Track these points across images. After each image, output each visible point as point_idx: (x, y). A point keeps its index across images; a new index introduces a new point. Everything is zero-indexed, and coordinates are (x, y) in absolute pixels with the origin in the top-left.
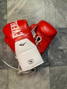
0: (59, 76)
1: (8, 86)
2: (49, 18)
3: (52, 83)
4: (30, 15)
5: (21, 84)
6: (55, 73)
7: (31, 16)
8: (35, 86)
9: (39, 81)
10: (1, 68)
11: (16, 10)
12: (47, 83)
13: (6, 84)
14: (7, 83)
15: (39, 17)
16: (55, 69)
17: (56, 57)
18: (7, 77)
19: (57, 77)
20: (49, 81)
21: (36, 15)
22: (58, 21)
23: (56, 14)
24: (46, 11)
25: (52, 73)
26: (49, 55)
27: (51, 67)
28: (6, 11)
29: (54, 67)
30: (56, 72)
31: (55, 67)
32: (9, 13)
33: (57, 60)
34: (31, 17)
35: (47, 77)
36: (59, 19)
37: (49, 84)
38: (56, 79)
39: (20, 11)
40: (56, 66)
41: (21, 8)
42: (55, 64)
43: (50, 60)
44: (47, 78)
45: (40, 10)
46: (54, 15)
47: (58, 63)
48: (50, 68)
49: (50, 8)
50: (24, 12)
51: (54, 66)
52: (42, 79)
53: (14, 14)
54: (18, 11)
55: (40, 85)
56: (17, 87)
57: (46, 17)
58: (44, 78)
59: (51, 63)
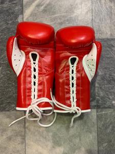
0: (113, 127)
1: (24, 139)
2: (98, 21)
3: (101, 138)
4: (63, 14)
5: (47, 137)
6: (108, 121)
7: (66, 17)
8: (71, 141)
9: (78, 134)
11: (38, 6)
12: (91, 138)
13: (21, 135)
14: (23, 133)
15: (80, 19)
16: (107, 114)
17: (110, 92)
18: (24, 123)
19: (111, 127)
20: (95, 134)
21: (75, 14)
23: (111, 13)
24: (93, 7)
25: (101, 121)
26: (96, 89)
27: (99, 110)
28: (21, 8)
29: (104, 110)
30: (109, 119)
31: (107, 110)
32: (26, 11)
33: (110, 97)
34: (66, 19)
35: (93, 127)
37: (95, 139)
38: (109, 130)
39: (46, 7)
40: (109, 107)
41: (48, 2)
42: (108, 104)
43: (98, 98)
44: (92, 129)
45: (83, 5)
46: (108, 15)
47: (114, 102)
48: (97, 112)
50: (52, 10)
52: (83, 129)
53: (35, 14)
54: (42, 8)
55: (80, 140)
56: (40, 141)
57: (94, 17)
58: (87, 128)
59: (100, 102)
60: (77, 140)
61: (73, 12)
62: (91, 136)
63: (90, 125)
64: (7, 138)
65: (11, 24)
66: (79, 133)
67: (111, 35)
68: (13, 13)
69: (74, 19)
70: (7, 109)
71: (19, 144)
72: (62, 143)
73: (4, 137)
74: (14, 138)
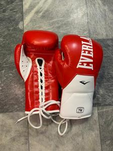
1: (27, 139)
2: (93, 23)
3: (103, 135)
4: (61, 19)
5: (50, 137)
6: (109, 118)
7: (63, 21)
8: (74, 140)
9: (80, 132)
10: (16, 108)
11: (37, 12)
12: (94, 136)
13: (25, 136)
14: (26, 134)
15: (76, 22)
16: (108, 111)
17: (109, 90)
20: (97, 132)
21: (72, 18)
22: (110, 27)
23: (106, 15)
25: (103, 119)
27: (100, 108)
28: (21, 15)
29: (105, 107)
30: (110, 116)
31: (108, 107)
32: (26, 18)
33: (110, 94)
34: (64, 23)
35: (95, 124)
36: (111, 23)
37: (97, 137)
38: (111, 128)
39: (44, 13)
40: (110, 105)
41: (46, 9)
42: (108, 101)
43: (98, 96)
44: (94, 126)
45: (78, 10)
46: (102, 17)
48: (98, 110)
49: (94, 5)
50: (50, 15)
51: (107, 105)
52: (85, 128)
53: (35, 20)
54: (41, 14)
55: (83, 138)
56: (43, 141)
57: (89, 20)
58: (90, 126)
59: (100, 100)
60: (80, 139)
61: (70, 16)
62: (93, 133)
63: (92, 123)
64: (11, 138)
65: (12, 30)
66: (82, 131)
67: (107, 35)
68: (14, 20)
69: (70, 22)
70: (10, 110)
71: (23, 144)
72: (66, 142)
73: (8, 138)
74: (18, 139)
